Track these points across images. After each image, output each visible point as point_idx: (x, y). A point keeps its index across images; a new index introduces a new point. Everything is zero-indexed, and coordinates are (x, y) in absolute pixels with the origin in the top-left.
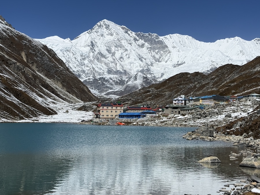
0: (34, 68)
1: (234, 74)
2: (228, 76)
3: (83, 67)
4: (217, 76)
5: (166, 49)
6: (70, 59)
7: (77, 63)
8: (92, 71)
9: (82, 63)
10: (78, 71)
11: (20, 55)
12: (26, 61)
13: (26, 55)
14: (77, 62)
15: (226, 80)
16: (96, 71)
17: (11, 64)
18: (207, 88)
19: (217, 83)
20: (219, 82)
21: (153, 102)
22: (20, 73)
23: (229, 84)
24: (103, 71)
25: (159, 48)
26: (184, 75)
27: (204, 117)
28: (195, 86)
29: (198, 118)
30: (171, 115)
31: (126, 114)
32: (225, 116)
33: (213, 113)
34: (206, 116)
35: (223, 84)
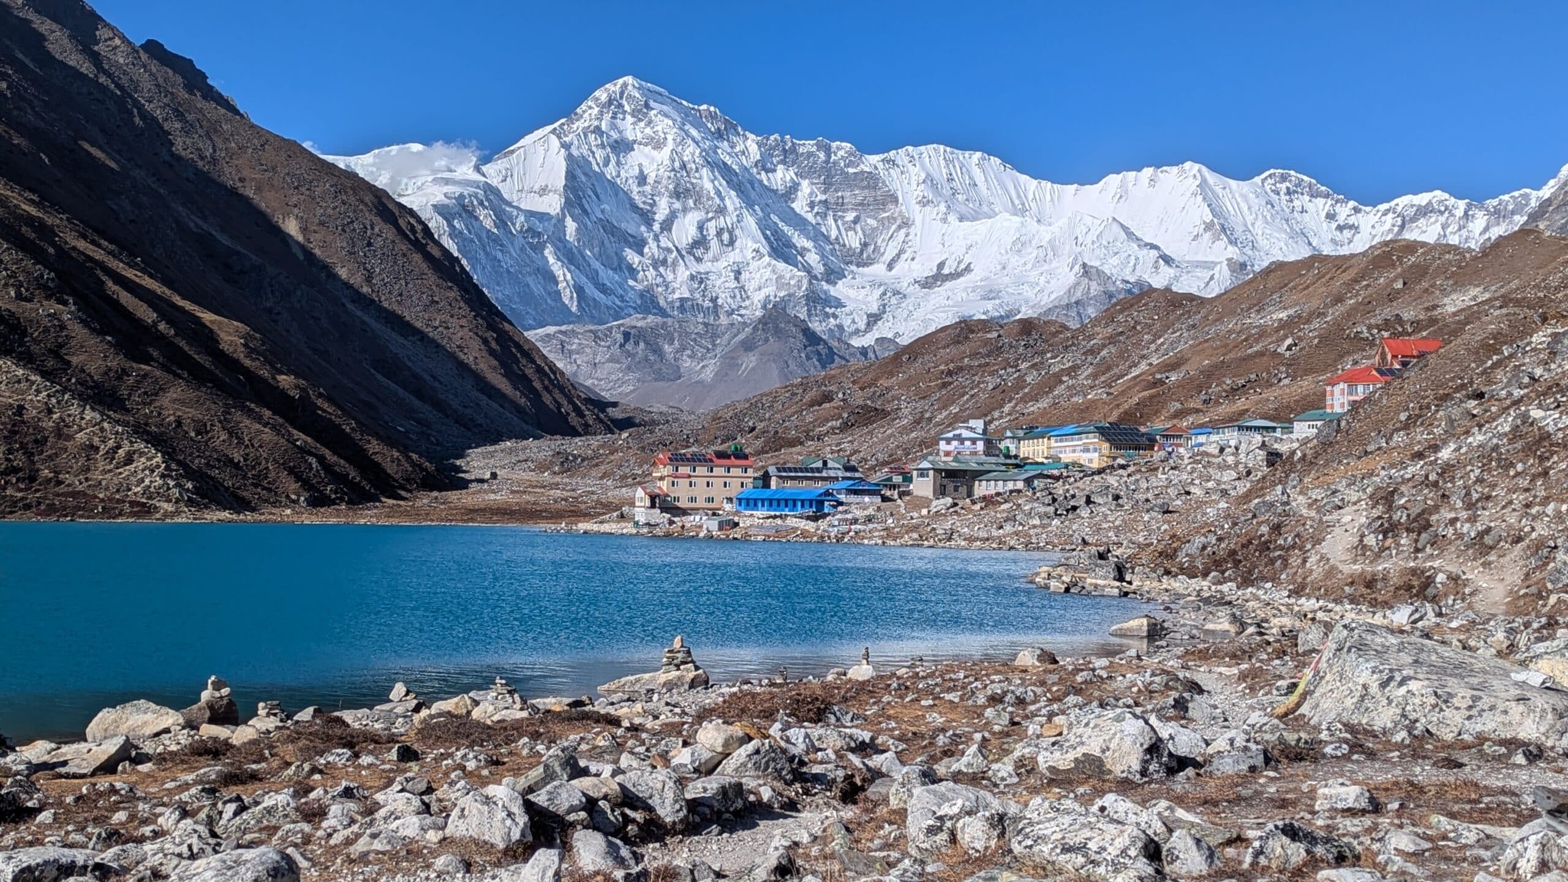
1: (1178, 334)
4: (1110, 339)
5: (891, 210)
12: (301, 255)
13: (303, 230)
15: (1143, 357)
17: (242, 272)
18: (1068, 387)
19: (1108, 369)
20: (1117, 366)
23: (1158, 376)
25: (860, 204)
26: (973, 332)
27: (1068, 510)
28: (1021, 378)
29: (1048, 516)
30: (941, 502)
31: (766, 494)
32: (1148, 511)
33: (1102, 495)
34: (1075, 508)
35: (1134, 374)
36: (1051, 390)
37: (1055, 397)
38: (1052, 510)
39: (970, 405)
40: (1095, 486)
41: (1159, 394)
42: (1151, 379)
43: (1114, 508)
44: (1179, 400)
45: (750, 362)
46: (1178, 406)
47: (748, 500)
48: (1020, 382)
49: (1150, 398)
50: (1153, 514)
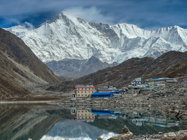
0: (5, 54)
1: (177, 60)
2: (173, 61)
3: (44, 52)
5: (115, 36)
6: (32, 46)
9: (43, 49)
10: (39, 55)
19: (163, 67)
26: (135, 60)
27: (162, 96)
28: (146, 69)
29: (158, 97)
30: (135, 94)
31: (98, 94)
32: (180, 95)
33: (169, 92)
34: (163, 95)
35: (169, 68)
36: (152, 71)
37: (153, 73)
38: (158, 96)
39: (136, 75)
40: (166, 91)
41: (175, 72)
42: (173, 69)
43: (172, 95)
44: (179, 73)
45: (88, 67)
46: (179, 74)
47: (94, 95)
48: (146, 70)
49: (173, 72)
50: (181, 96)
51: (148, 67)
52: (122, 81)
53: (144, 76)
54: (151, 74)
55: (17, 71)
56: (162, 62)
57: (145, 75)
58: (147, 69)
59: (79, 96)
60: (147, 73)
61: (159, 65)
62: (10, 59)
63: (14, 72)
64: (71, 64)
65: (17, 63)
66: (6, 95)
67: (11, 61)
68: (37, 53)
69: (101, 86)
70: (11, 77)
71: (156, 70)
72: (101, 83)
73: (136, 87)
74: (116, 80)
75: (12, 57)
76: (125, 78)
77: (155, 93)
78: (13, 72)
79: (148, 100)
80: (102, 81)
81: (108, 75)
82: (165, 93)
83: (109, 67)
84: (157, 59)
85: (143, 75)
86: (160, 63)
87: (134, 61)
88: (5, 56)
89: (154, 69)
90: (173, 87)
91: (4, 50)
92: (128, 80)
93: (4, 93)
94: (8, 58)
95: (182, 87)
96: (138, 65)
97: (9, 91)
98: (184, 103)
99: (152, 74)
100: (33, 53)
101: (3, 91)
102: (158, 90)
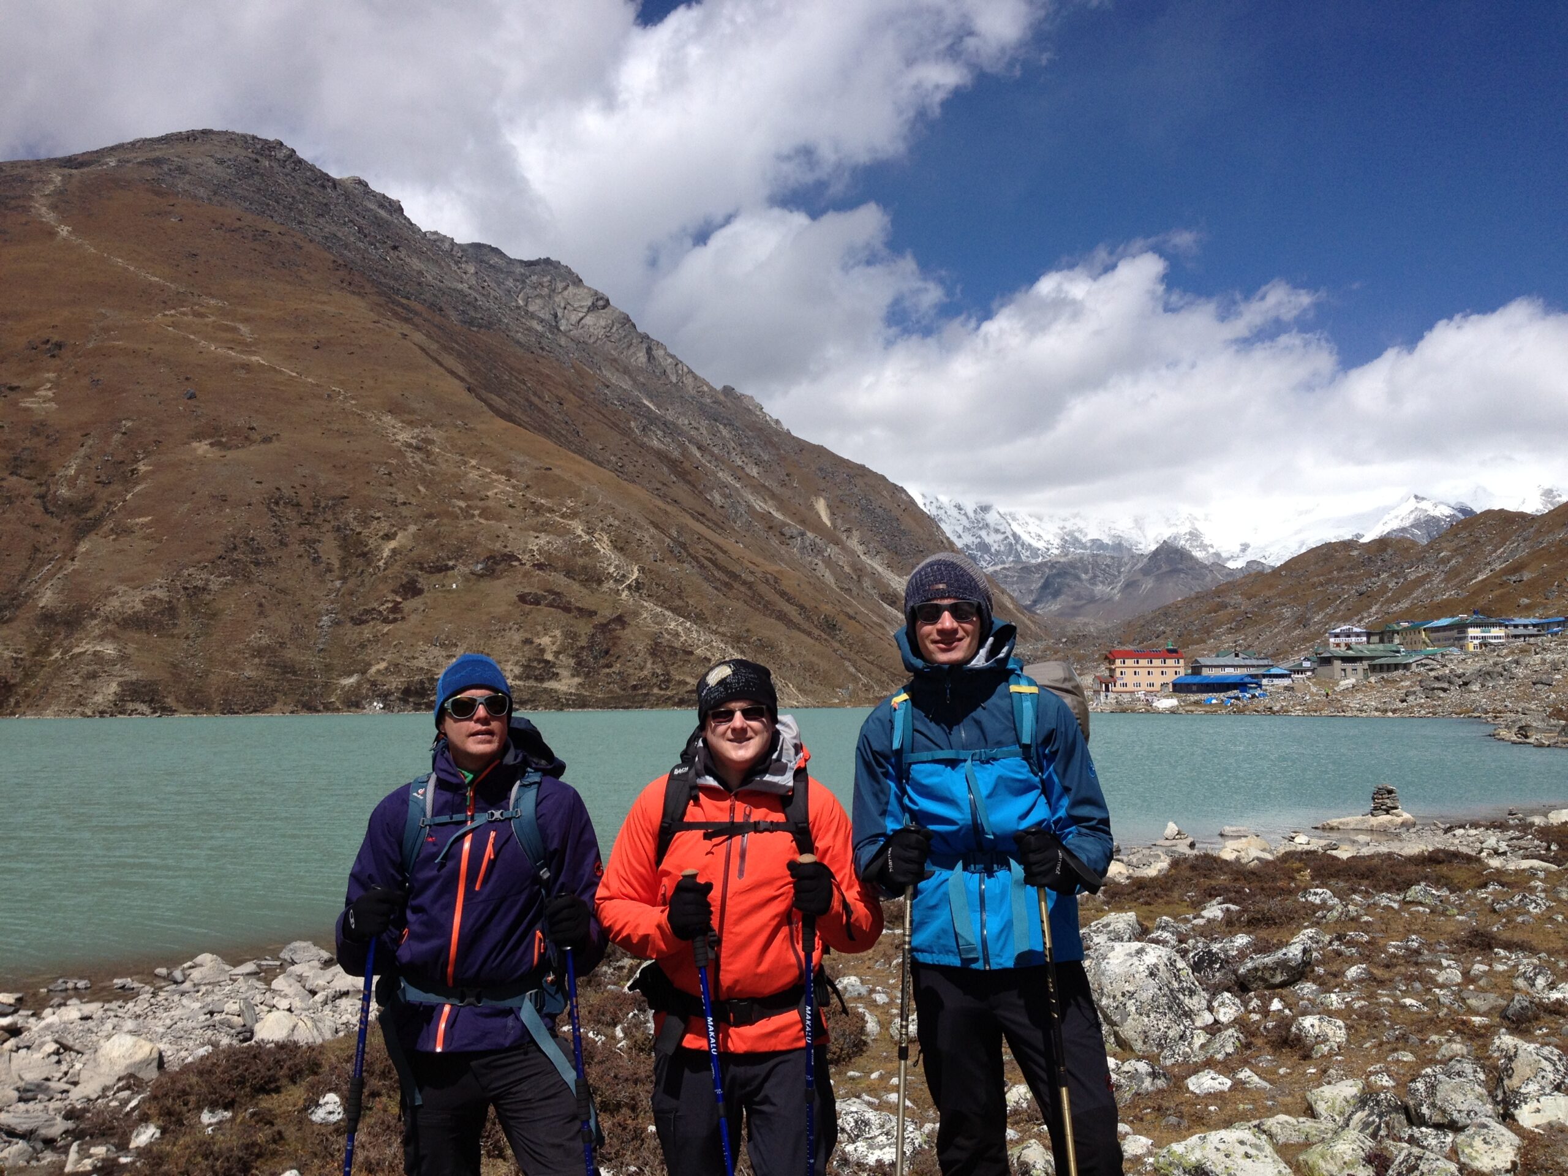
0: (854, 543)
2: (1495, 551)
3: (983, 533)
4: (1456, 551)
6: (943, 511)
7: (965, 522)
8: (1011, 544)
9: (979, 522)
10: (967, 546)
11: (811, 507)
12: (829, 524)
13: (829, 506)
14: (964, 518)
16: (1023, 545)
17: (792, 537)
19: (1458, 575)
21: (1244, 640)
22: (820, 563)
23: (1504, 578)
24: (1048, 542)
26: (1337, 551)
27: (1460, 686)
28: (1384, 585)
29: (1444, 690)
30: (1347, 681)
31: (1197, 679)
32: (1534, 684)
33: (1488, 673)
34: (1466, 684)
35: (1480, 578)
36: (1411, 594)
37: (1414, 598)
38: (1445, 685)
39: (1342, 607)
40: (1478, 666)
41: (1509, 593)
42: (1497, 581)
43: (1502, 682)
44: (1527, 597)
45: (1148, 584)
46: (1527, 601)
47: (1181, 684)
48: (1384, 588)
49: (1502, 596)
50: (1539, 686)
51: (1394, 575)
52: (1288, 630)
53: (1376, 613)
54: (1405, 604)
55: (895, 603)
56: (1453, 557)
57: (1381, 606)
58: (1390, 586)
59: (1125, 689)
60: (1388, 601)
61: (1441, 567)
62: (869, 561)
63: (885, 605)
64: (1086, 573)
65: (892, 575)
66: (864, 685)
67: (873, 568)
68: (960, 537)
69: (1204, 650)
70: (876, 623)
71: (1427, 586)
72: (1204, 642)
73: (1350, 652)
74: (1263, 630)
75: (878, 553)
76: (1302, 621)
77: (1432, 674)
78: (880, 606)
79: (1403, 701)
80: (1208, 633)
81: (1230, 610)
82: (1472, 674)
83: (1230, 579)
84: (1430, 546)
85: (1374, 609)
86: (1445, 561)
87: (1332, 556)
88: (853, 553)
89: (1419, 582)
90: (1505, 651)
91: (848, 530)
92: (1312, 629)
93: (856, 680)
94: (863, 557)
95: (1544, 649)
96: (1351, 569)
97: (870, 673)
98: (1558, 713)
99: (1413, 604)
100: (948, 539)
101: (852, 670)
102: (1444, 666)
